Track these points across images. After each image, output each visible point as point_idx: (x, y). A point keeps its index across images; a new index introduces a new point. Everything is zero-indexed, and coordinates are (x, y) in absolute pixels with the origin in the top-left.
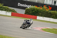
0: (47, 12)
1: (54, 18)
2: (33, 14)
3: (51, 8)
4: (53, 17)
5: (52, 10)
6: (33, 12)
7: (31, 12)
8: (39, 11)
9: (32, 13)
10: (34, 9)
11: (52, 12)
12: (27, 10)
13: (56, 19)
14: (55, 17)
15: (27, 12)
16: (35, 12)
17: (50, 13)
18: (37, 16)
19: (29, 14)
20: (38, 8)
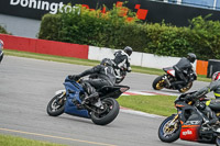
0: (130, 29)
1: (160, 54)
2: (73, 37)
3: (145, 12)
4: (153, 51)
5: (150, 19)
6: (74, 31)
7: (64, 31)
8: (98, 26)
9: (67, 35)
10: (75, 19)
11: (149, 27)
12: (49, 20)
13: (164, 55)
14: (161, 48)
15: (50, 31)
16: (81, 28)
17: (143, 33)
18: (90, 47)
19: (57, 38)
20: (94, 13)
